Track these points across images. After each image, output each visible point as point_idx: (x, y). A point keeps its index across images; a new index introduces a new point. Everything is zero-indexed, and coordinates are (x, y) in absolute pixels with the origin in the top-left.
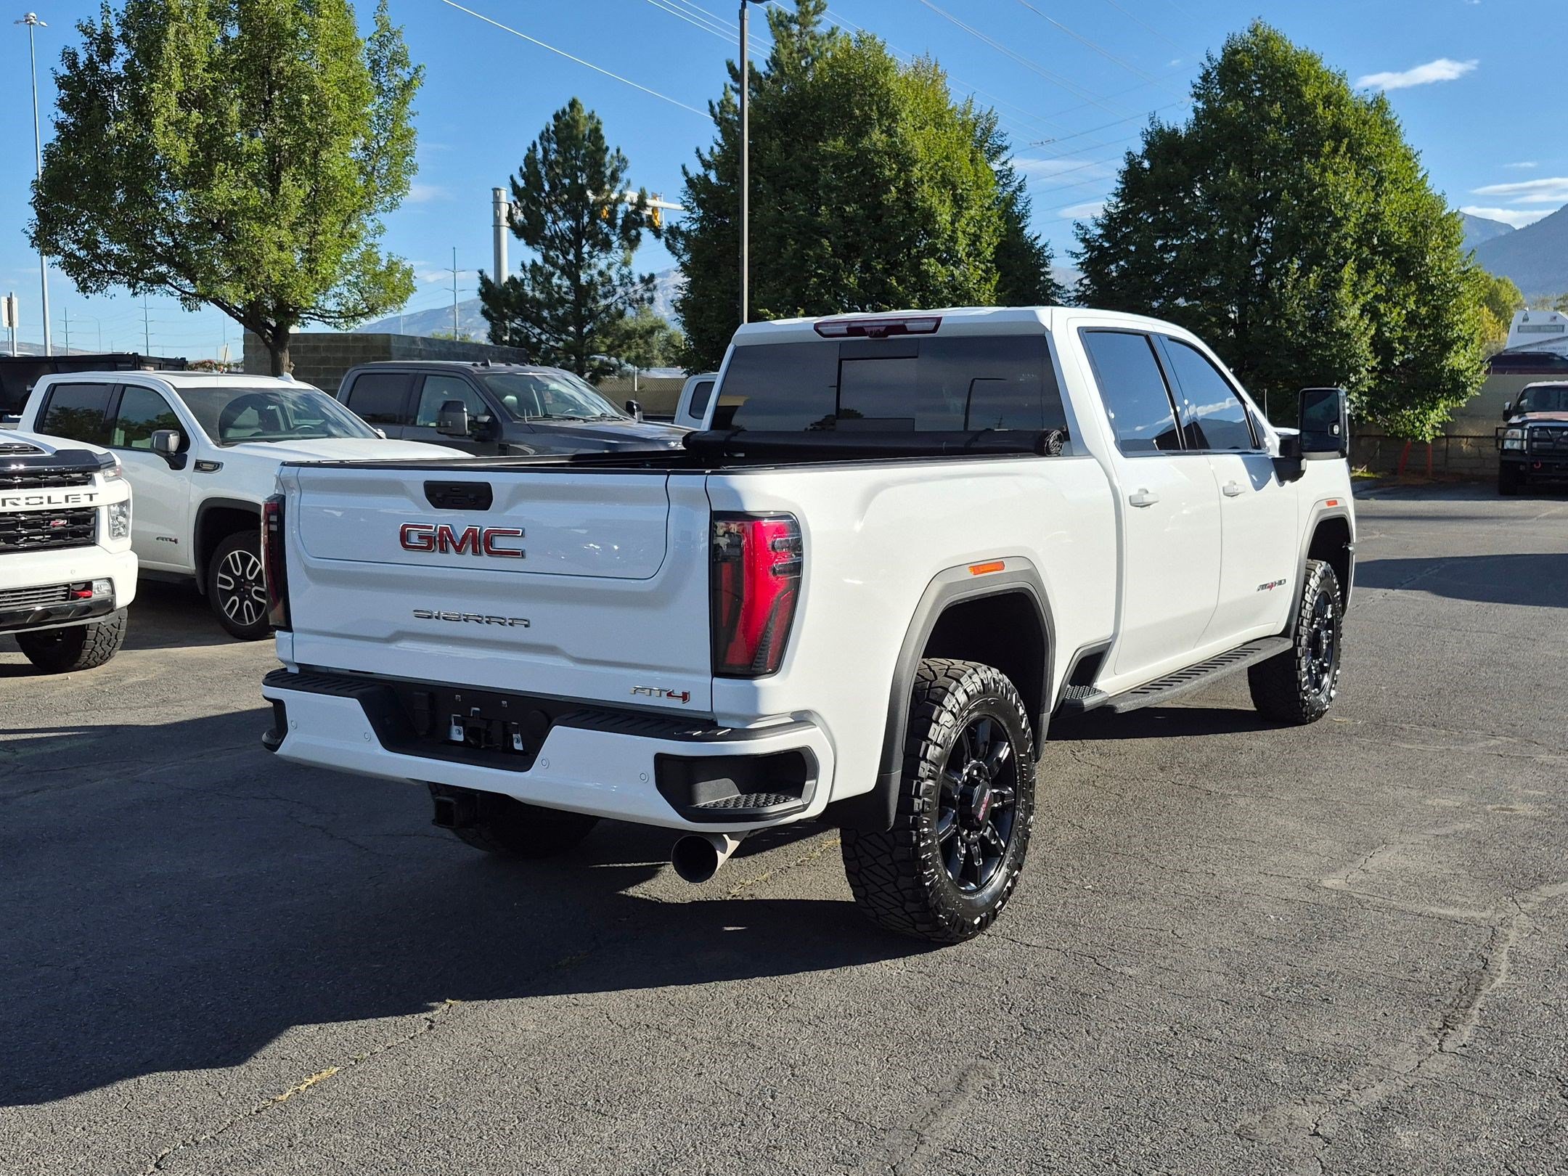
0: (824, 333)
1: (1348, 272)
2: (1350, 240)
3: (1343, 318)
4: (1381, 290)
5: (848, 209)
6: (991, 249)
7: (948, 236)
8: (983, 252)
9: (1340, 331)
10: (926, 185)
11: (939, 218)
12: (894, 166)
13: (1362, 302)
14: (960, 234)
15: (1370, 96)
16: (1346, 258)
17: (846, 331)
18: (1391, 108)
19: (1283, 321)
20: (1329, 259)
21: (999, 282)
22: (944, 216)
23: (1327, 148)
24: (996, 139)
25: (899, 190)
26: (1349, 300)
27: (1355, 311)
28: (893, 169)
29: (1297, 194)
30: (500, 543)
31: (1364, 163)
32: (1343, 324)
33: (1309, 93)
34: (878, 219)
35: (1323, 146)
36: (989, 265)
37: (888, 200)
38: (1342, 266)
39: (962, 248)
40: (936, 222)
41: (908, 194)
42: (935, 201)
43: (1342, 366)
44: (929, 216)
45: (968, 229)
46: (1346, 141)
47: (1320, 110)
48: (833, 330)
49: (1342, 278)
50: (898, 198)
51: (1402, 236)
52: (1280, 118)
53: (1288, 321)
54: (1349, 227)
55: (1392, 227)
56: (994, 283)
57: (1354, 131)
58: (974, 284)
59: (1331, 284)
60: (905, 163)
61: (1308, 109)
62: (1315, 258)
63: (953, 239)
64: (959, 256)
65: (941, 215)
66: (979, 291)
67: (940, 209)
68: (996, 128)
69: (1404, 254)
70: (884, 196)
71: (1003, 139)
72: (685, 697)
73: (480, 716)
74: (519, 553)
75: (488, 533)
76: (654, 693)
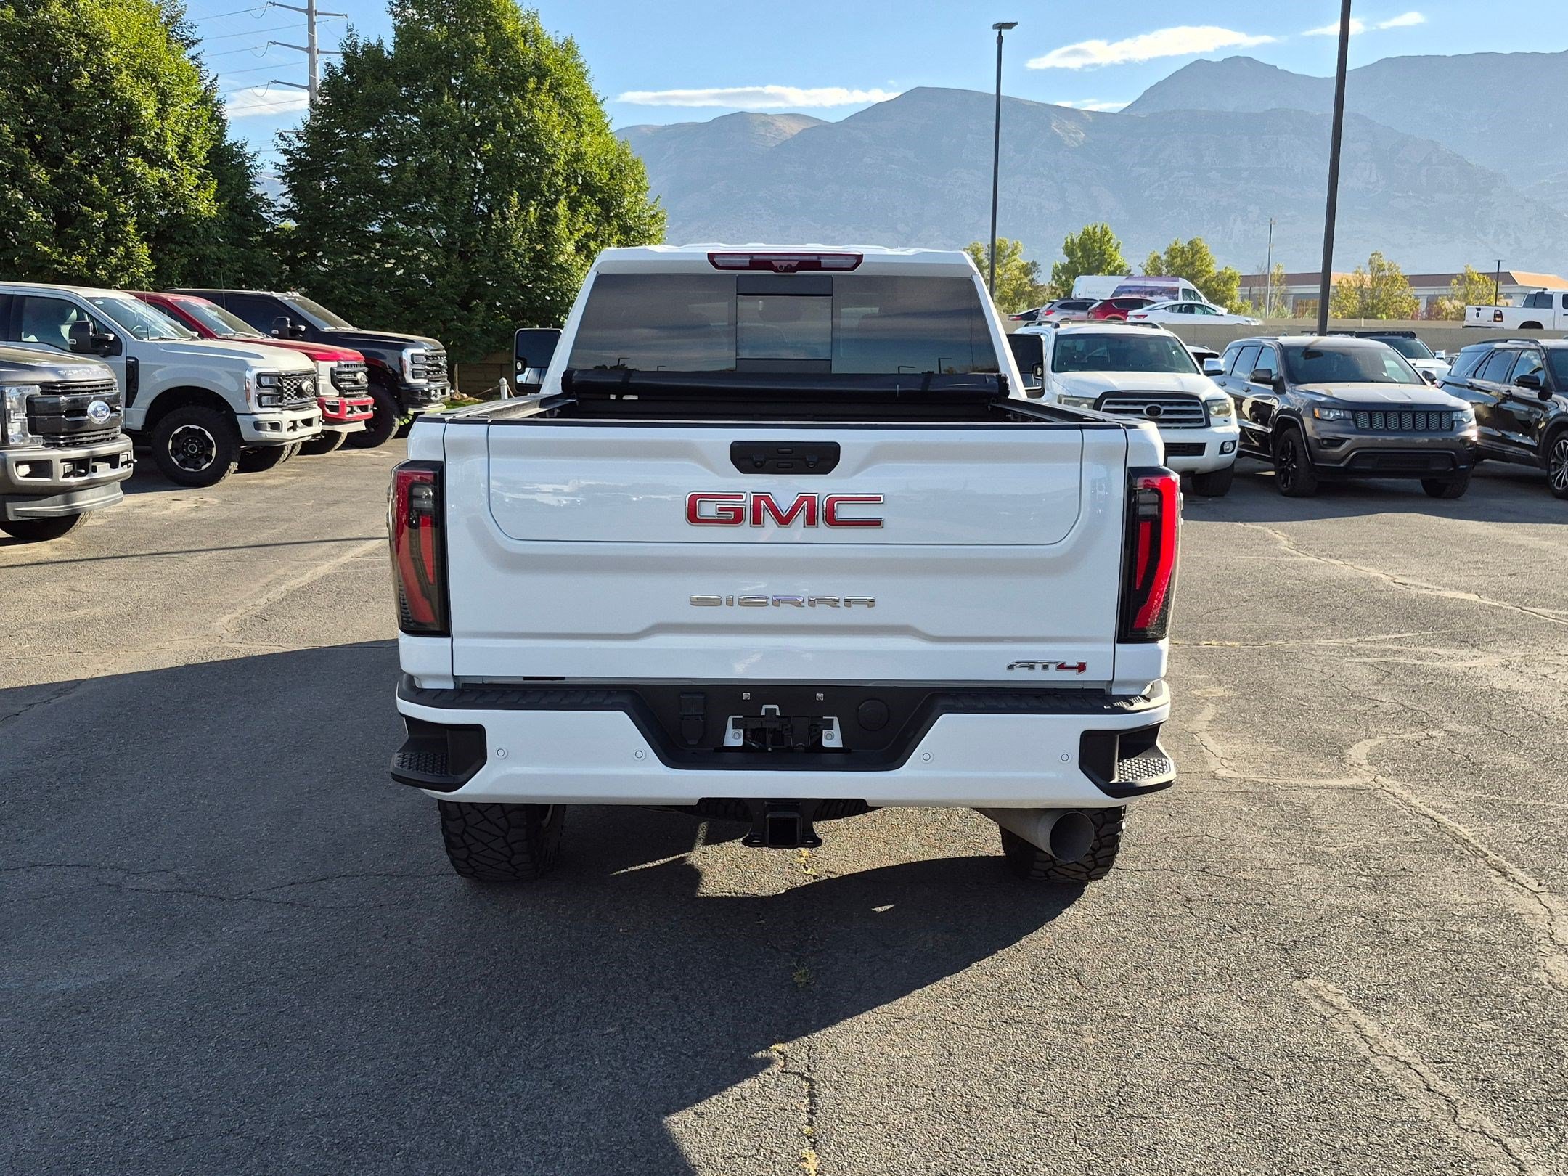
0: (720, 265)
1: (562, 208)
2: (560, 177)
3: (562, 253)
4: (591, 228)
5: (29, 91)
6: (204, 154)
7: (156, 133)
8: (196, 156)
9: (560, 266)
10: (125, 72)
11: (144, 113)
12: (83, 47)
13: (577, 238)
14: (169, 134)
15: (560, 36)
16: (558, 193)
17: (748, 264)
18: (580, 52)
19: (511, 253)
20: (542, 195)
21: (217, 191)
22: (149, 111)
23: (532, 84)
24: (185, 31)
25: (92, 76)
26: (566, 235)
27: (570, 247)
28: (83, 50)
29: (508, 125)
30: (844, 512)
31: (566, 103)
32: (561, 258)
33: (509, 28)
34: (67, 107)
35: (528, 82)
36: (202, 170)
37: (80, 85)
38: (555, 202)
39: (171, 150)
40: (139, 116)
41: (104, 81)
42: (138, 92)
43: (563, 299)
44: (131, 109)
45: (177, 128)
46: (548, 79)
47: (520, 45)
48: (732, 261)
49: (556, 215)
50: (91, 84)
51: (601, 178)
52: (484, 48)
53: (515, 253)
54: (559, 165)
55: (595, 169)
56: (212, 191)
57: (553, 71)
58: (191, 190)
59: (547, 220)
60: (95, 44)
61: (509, 43)
62: (530, 193)
63: (160, 138)
64: (169, 157)
65: (146, 109)
66: (196, 199)
67: (145, 103)
68: (185, 18)
69: (606, 195)
70: (75, 81)
71: (193, 31)
72: (1081, 667)
73: (778, 714)
74: (876, 523)
75: (831, 501)
76: (1039, 667)
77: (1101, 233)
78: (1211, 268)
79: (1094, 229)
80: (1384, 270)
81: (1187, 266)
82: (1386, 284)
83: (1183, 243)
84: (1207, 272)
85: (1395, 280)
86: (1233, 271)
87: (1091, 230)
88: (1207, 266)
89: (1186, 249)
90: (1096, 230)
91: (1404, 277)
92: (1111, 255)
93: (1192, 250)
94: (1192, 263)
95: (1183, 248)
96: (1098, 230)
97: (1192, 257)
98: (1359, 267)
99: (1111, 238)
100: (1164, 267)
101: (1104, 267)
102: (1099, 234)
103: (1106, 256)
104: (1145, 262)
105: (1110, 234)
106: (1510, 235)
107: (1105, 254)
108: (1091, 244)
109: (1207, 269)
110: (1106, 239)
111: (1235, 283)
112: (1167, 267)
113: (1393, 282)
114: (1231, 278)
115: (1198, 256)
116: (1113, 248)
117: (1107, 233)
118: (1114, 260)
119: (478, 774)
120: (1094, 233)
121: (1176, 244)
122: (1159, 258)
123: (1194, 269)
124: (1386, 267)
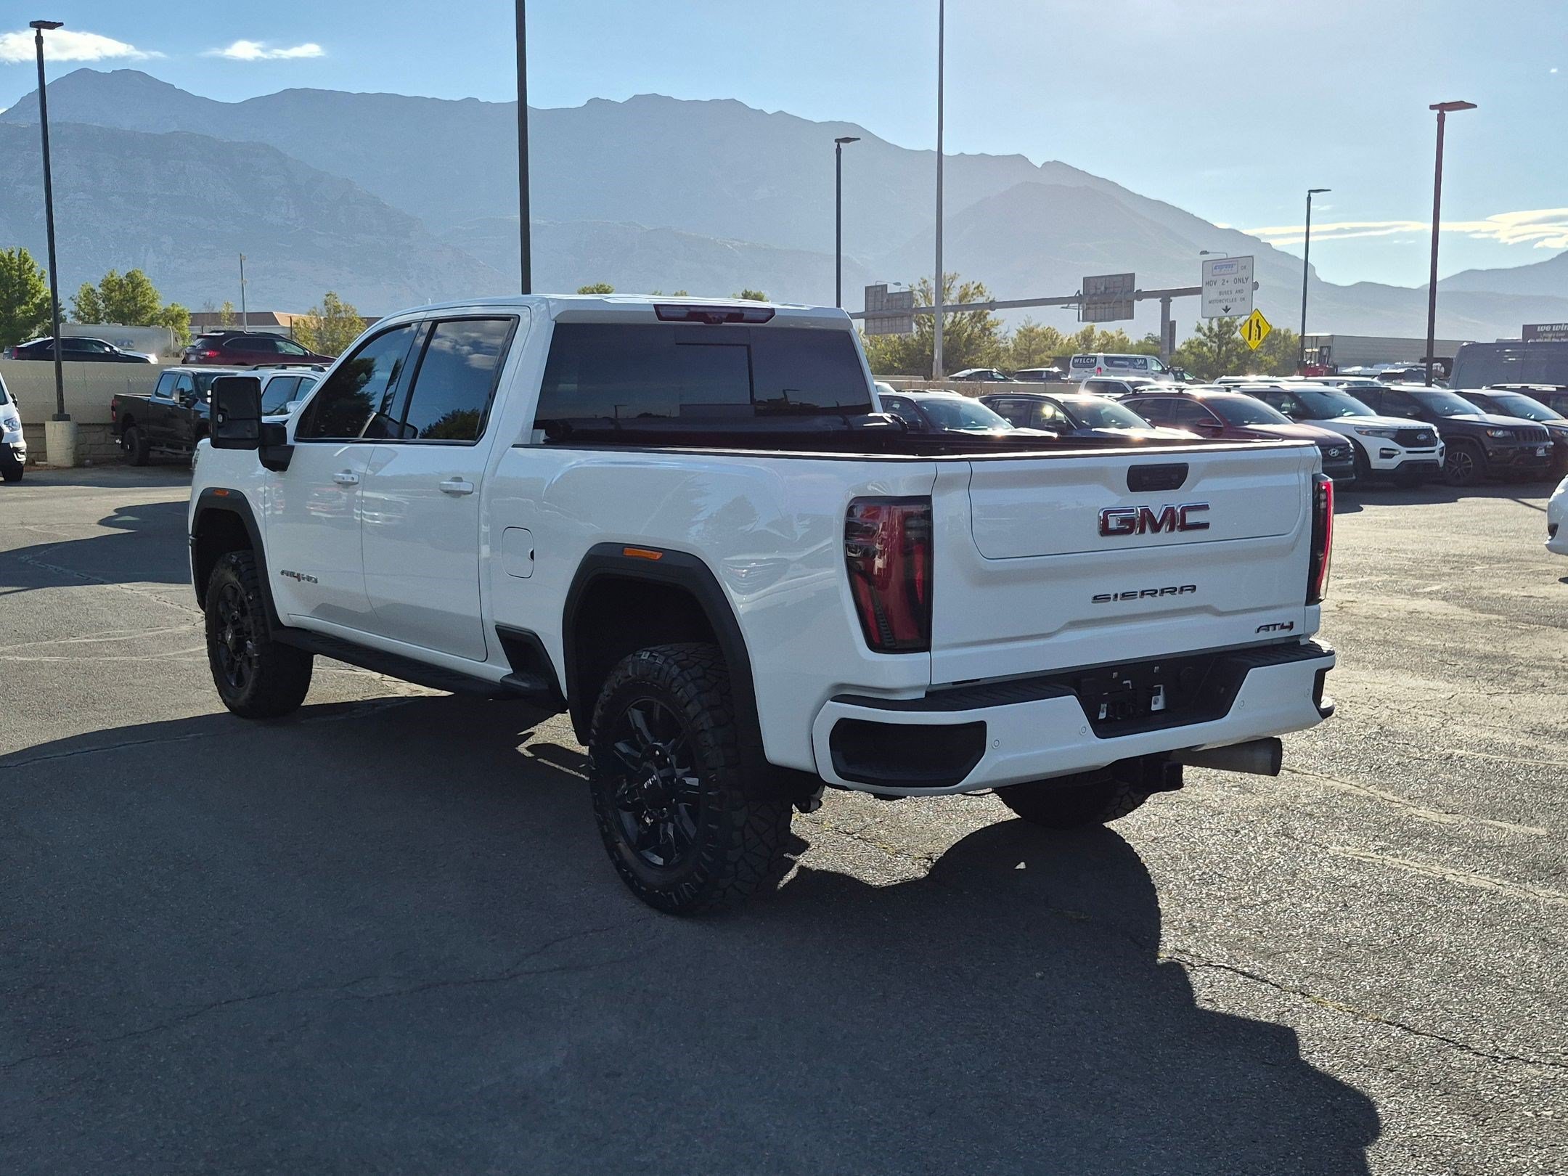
0: (663, 315)
17: (685, 316)
30: (1191, 518)
48: (674, 313)
72: (1291, 626)
73: (1130, 687)
74: (1206, 526)
75: (1184, 510)
76: (1271, 628)
77: (19, 260)
78: (156, 305)
79: (10, 254)
80: (340, 311)
81: (128, 301)
82: (344, 326)
83: (120, 274)
84: (151, 308)
85: (353, 323)
86: (181, 308)
87: (6, 256)
88: (152, 302)
89: (124, 282)
90: (13, 256)
91: (362, 319)
92: (34, 287)
93: (132, 283)
94: (134, 298)
95: (121, 280)
96: (15, 255)
97: (133, 291)
98: (315, 308)
99: (32, 266)
100: (100, 302)
101: (27, 299)
102: (16, 260)
103: (29, 287)
104: (77, 294)
105: (31, 261)
106: (432, 279)
107: (27, 284)
108: (8, 271)
109: (152, 305)
110: (26, 267)
111: (185, 321)
112: (103, 302)
113: (351, 324)
114: (180, 316)
115: (140, 289)
116: (37, 278)
117: (26, 260)
118: (39, 292)
119: (976, 767)
120: (11, 259)
121: (112, 276)
122: (93, 291)
123: (136, 305)
124: (343, 309)
